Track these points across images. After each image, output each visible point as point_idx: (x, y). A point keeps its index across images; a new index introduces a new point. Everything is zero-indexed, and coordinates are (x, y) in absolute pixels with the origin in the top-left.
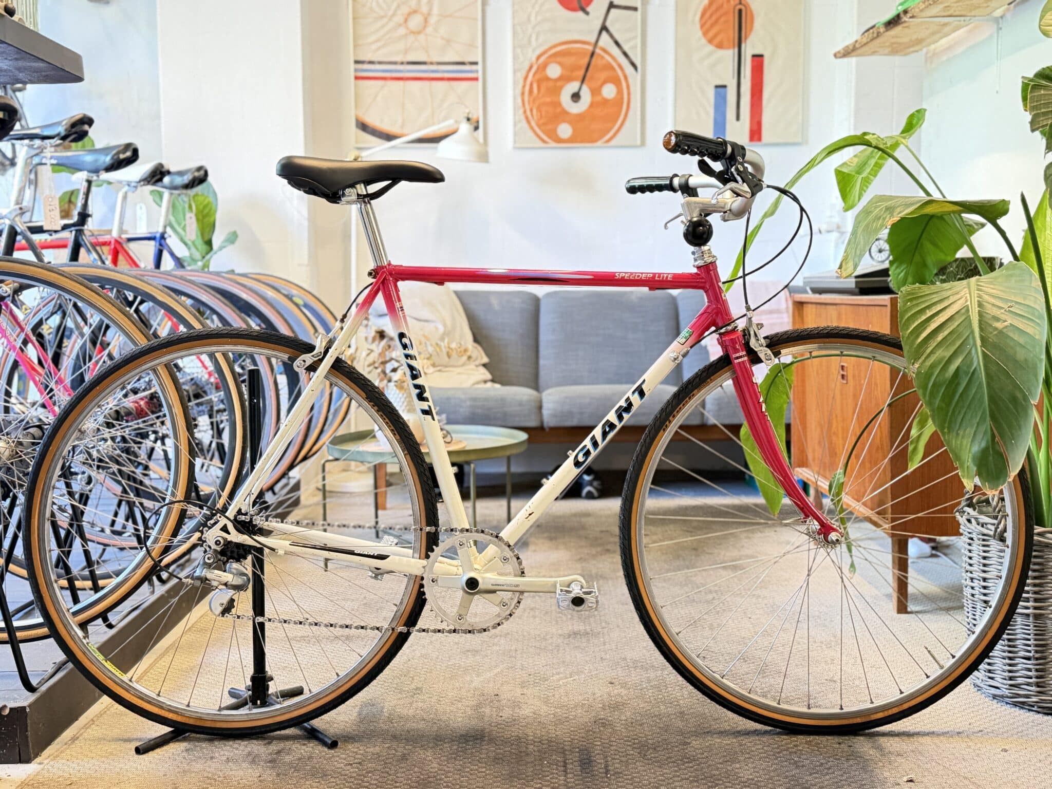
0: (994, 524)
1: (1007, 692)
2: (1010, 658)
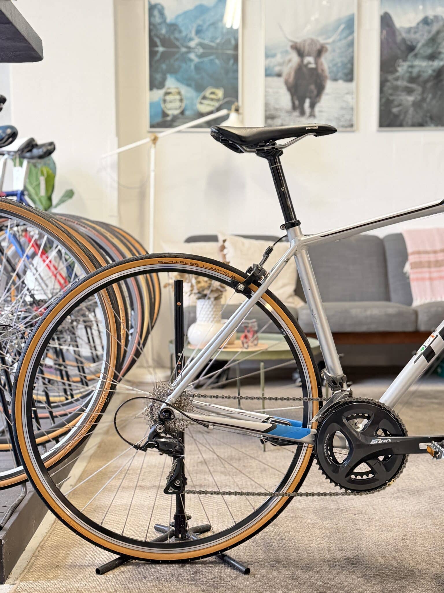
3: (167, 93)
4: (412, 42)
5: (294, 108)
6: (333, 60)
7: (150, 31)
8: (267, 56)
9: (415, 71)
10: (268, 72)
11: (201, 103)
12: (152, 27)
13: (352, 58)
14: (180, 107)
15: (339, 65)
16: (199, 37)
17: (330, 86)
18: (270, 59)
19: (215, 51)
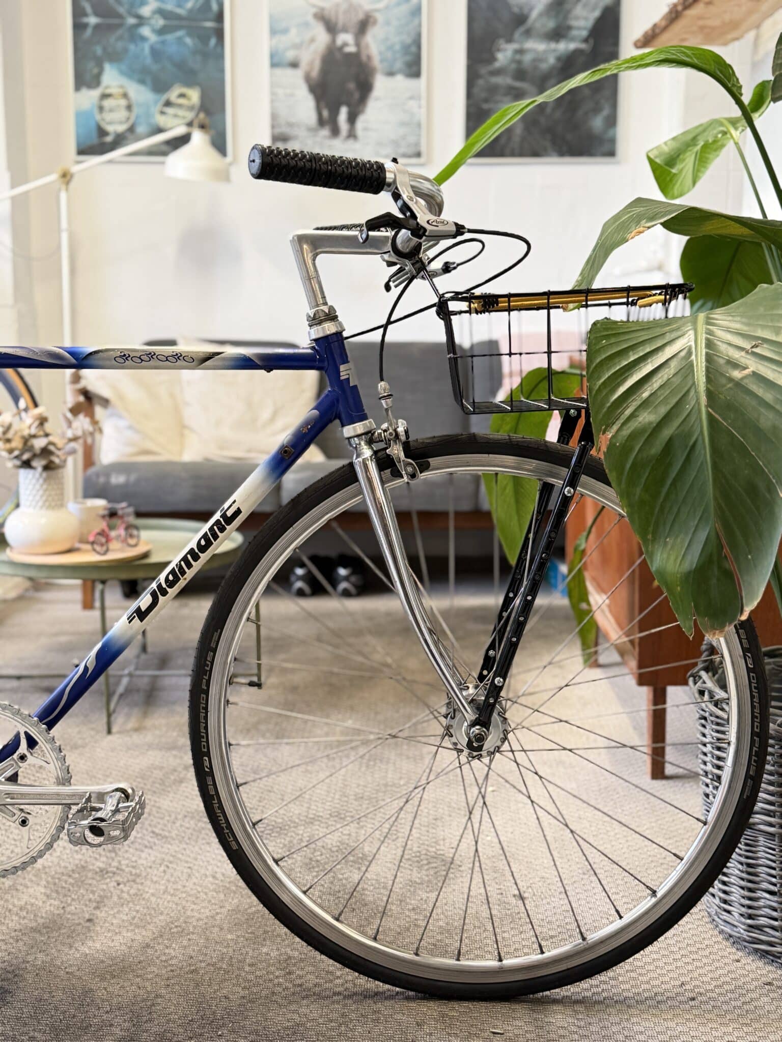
1: (745, 935)
2: (750, 890)
3: (105, 96)
4: (521, 8)
5: (321, 122)
6: (386, 39)
8: (273, 32)
9: (527, 58)
10: (276, 60)
11: (162, 113)
13: (419, 36)
14: (128, 119)
15: (398, 47)
17: (381, 84)
18: (278, 38)
19: (184, 23)
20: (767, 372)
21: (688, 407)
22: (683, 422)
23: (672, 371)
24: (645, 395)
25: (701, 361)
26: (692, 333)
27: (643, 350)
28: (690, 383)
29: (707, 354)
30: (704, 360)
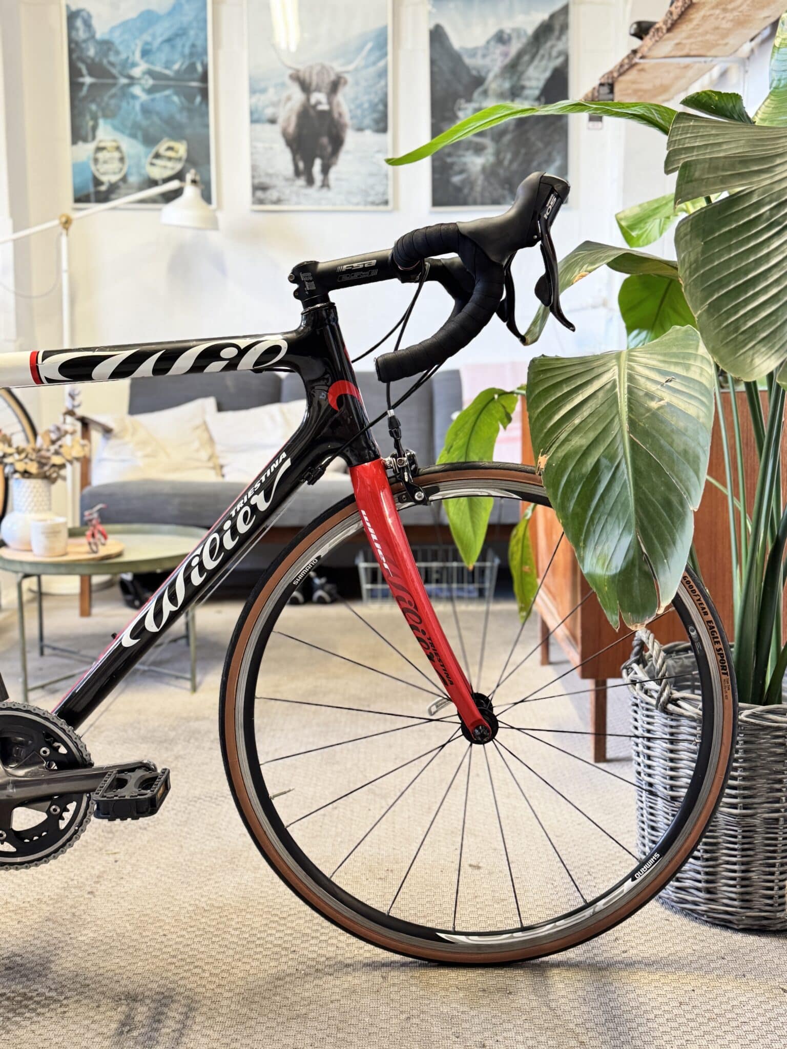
0: (657, 691)
3: (99, 149)
4: (479, 72)
5: (297, 173)
6: (356, 98)
7: (71, 52)
8: (253, 91)
10: (256, 116)
11: (152, 164)
12: (73, 46)
13: (386, 95)
14: (121, 170)
15: (366, 105)
16: (147, 62)
18: (257, 96)
19: (172, 83)
20: (679, 402)
21: (614, 433)
22: (609, 445)
23: (600, 402)
24: (577, 421)
25: (624, 394)
26: (616, 368)
27: (574, 383)
28: (615, 412)
29: (629, 387)
30: (626, 392)
